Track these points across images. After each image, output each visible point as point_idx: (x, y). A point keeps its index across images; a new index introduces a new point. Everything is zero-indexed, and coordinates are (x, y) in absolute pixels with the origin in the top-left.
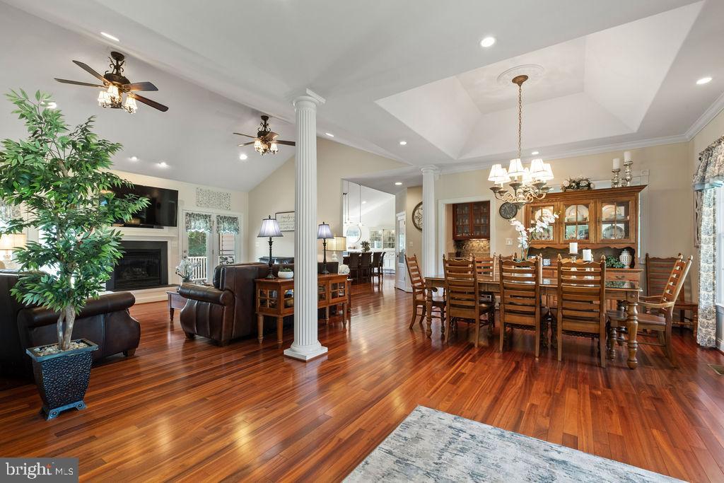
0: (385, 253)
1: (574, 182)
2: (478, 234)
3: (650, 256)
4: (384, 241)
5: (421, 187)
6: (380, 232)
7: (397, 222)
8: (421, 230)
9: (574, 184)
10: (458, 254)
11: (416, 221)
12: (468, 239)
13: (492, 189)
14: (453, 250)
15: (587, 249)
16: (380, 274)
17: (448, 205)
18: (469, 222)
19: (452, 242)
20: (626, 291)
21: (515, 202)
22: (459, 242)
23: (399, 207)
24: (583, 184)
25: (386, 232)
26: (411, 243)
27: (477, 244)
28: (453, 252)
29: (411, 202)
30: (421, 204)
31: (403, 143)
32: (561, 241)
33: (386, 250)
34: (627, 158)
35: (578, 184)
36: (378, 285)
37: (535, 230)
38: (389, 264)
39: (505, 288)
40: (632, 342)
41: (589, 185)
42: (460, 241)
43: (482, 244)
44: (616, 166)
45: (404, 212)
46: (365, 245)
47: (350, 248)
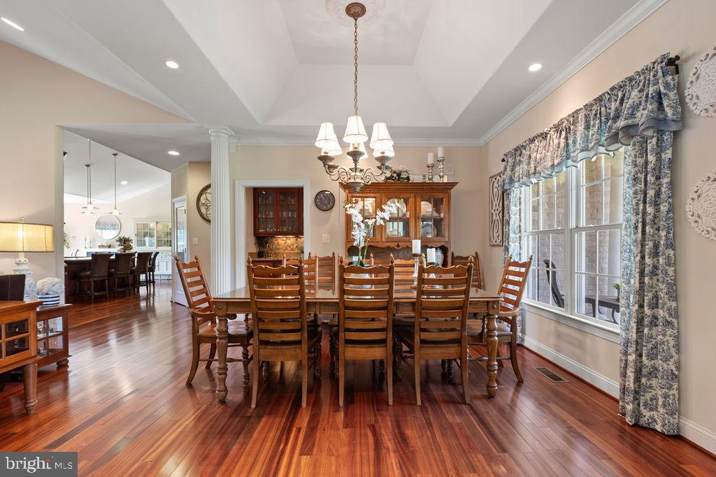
0: (157, 253)
1: (395, 172)
2: (285, 230)
3: (456, 255)
4: (158, 238)
5: (209, 163)
6: (152, 225)
7: (175, 212)
8: (209, 221)
9: (395, 175)
10: (260, 254)
11: (203, 210)
12: (273, 235)
13: (321, 158)
14: (254, 250)
15: (432, 247)
16: (150, 282)
17: (247, 189)
18: (274, 215)
19: (253, 239)
20: (488, 302)
21: (352, 180)
22: (262, 240)
23: (177, 189)
24: (404, 176)
25: (160, 226)
26: (195, 239)
27: (283, 242)
28: (255, 251)
29: (194, 183)
30: (208, 187)
31: (172, 65)
32: (384, 239)
33: (160, 249)
34: (440, 154)
35: (399, 175)
36: (147, 298)
37: (376, 222)
38: (164, 267)
39: (346, 308)
40: (492, 363)
41: (408, 178)
42: (263, 237)
43: (289, 242)
44: (430, 161)
45: (184, 197)
46: (125, 242)
47: (102, 246)
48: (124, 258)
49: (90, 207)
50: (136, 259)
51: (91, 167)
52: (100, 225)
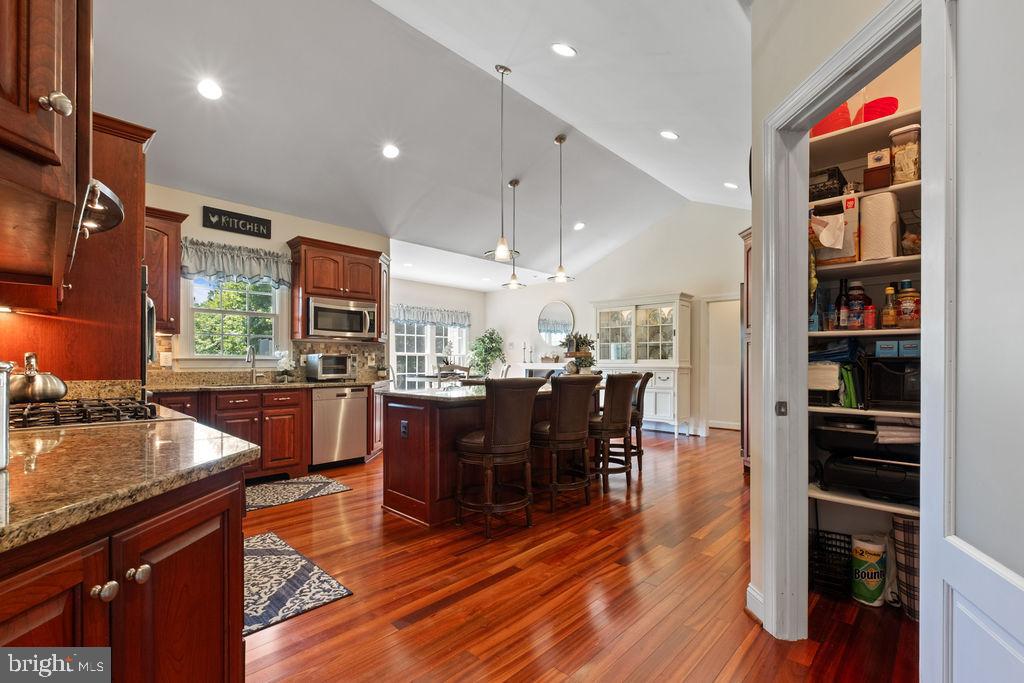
4: (638, 340)
6: (628, 313)
25: (642, 313)
46: (578, 345)
47: (545, 359)
48: (573, 390)
49: (514, 285)
50: (602, 393)
51: (521, 184)
52: (544, 324)
